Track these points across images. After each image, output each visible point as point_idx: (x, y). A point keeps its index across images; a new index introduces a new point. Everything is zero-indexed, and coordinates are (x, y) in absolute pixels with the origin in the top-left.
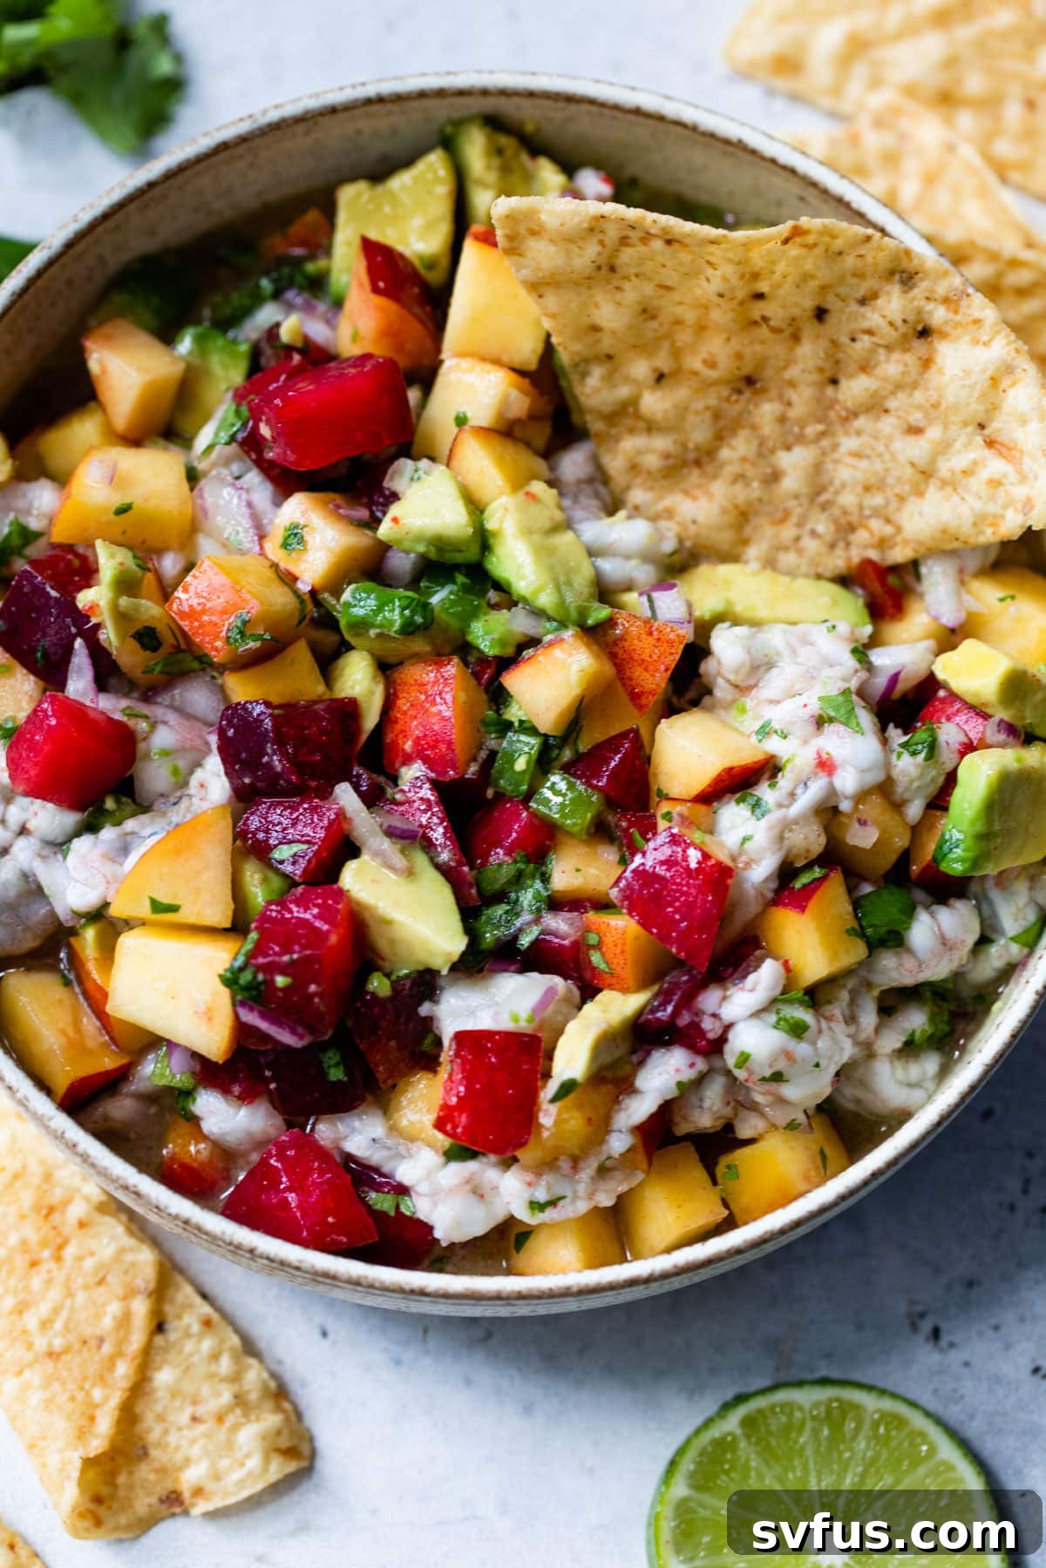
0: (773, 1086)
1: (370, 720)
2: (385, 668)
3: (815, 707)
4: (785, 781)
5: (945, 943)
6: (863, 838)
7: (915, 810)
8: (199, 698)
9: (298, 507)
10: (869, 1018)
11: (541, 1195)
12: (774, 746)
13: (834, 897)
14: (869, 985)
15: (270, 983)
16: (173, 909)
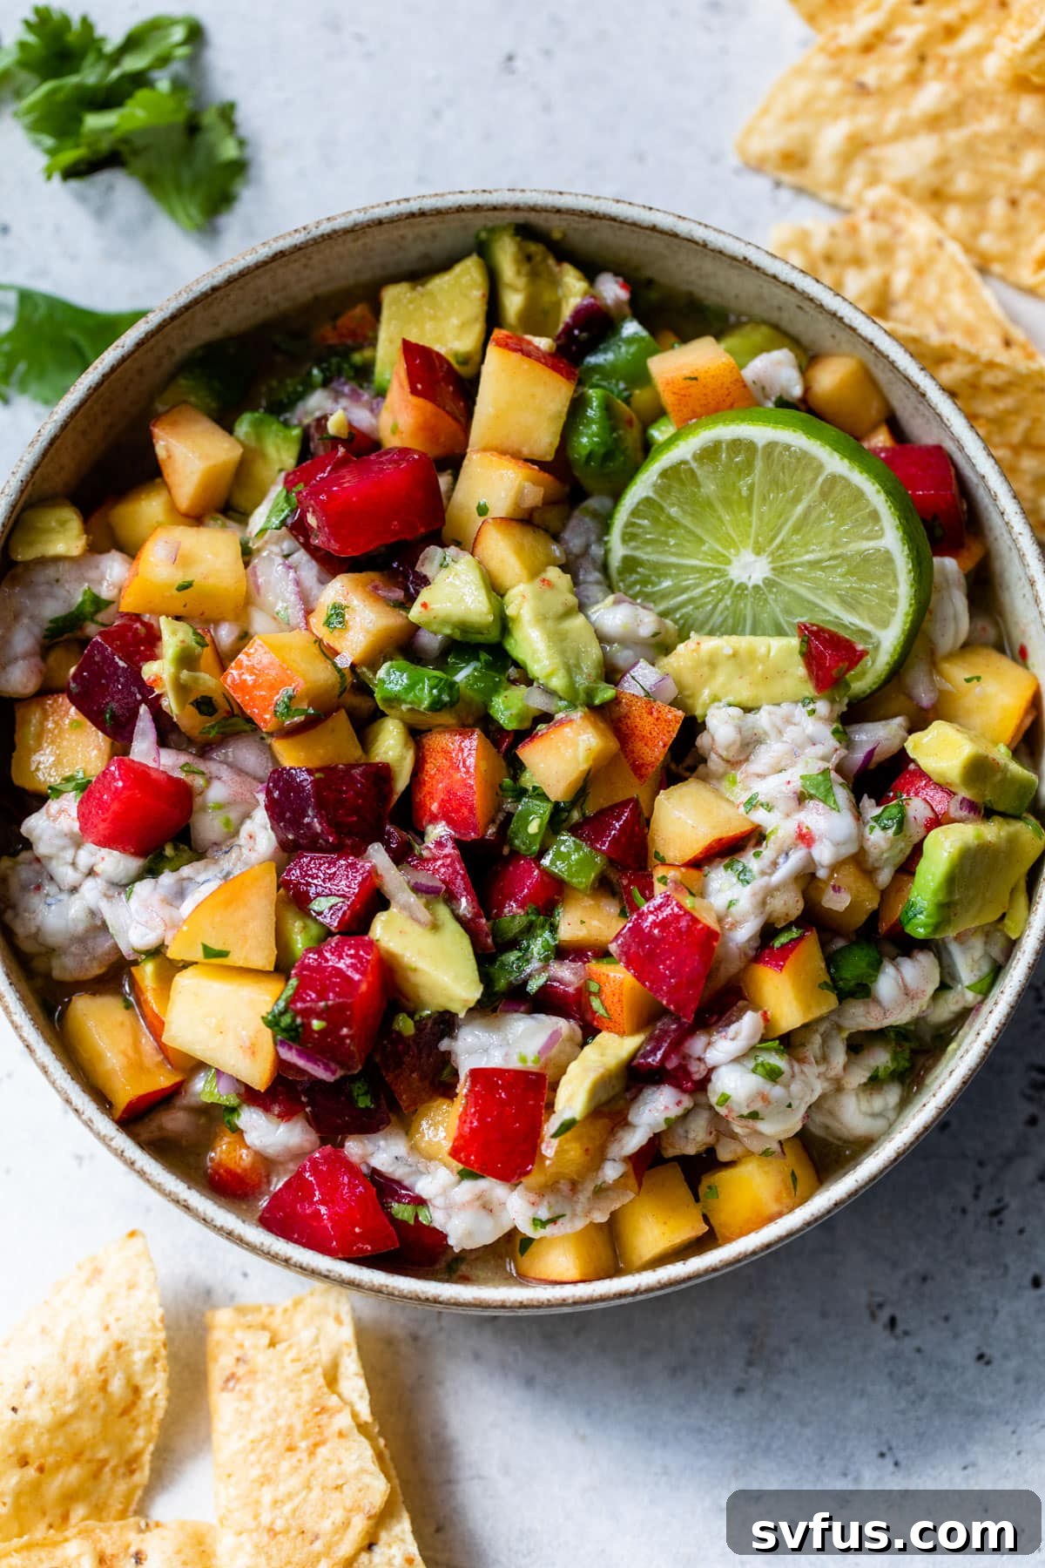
0: (751, 1123)
1: (402, 782)
2: (416, 734)
3: (797, 784)
4: (768, 851)
5: (908, 993)
6: (837, 902)
7: (884, 877)
8: (248, 755)
9: (339, 589)
10: (839, 1057)
11: (544, 1214)
12: (760, 817)
13: (810, 953)
14: (839, 1028)
15: (307, 1026)
16: (223, 954)
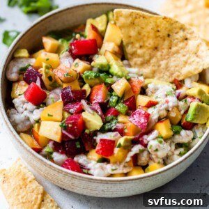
1: (88, 93)
2: (91, 87)
3: (166, 93)
4: (160, 104)
5: (188, 135)
6: (173, 115)
7: (182, 112)
8: (58, 91)
9: (77, 60)
10: (173, 147)
11: (114, 168)
12: (158, 100)
13: (167, 123)
14: (173, 142)
15: (68, 126)
16: (51, 116)
